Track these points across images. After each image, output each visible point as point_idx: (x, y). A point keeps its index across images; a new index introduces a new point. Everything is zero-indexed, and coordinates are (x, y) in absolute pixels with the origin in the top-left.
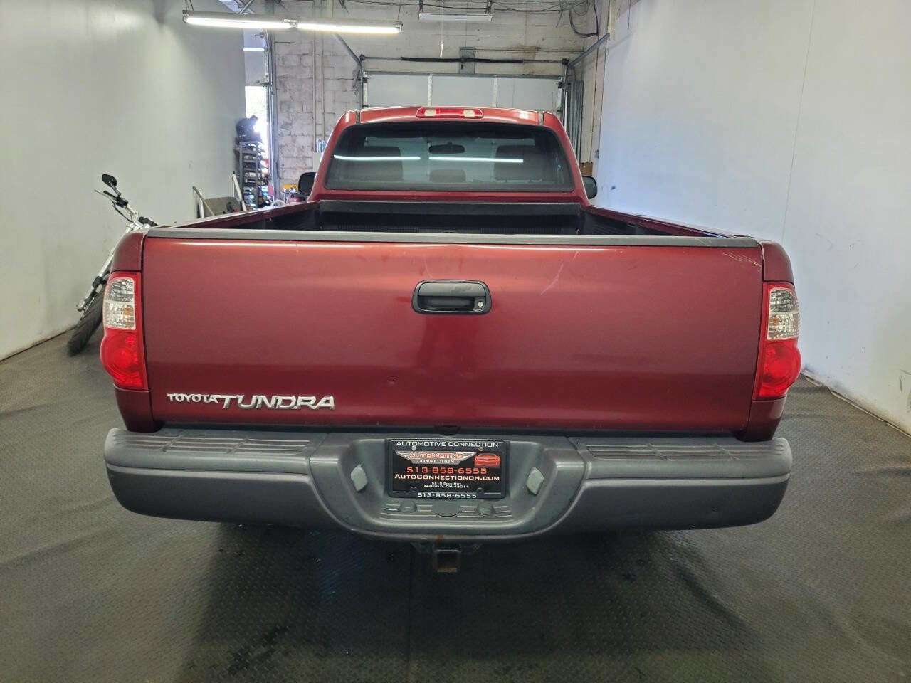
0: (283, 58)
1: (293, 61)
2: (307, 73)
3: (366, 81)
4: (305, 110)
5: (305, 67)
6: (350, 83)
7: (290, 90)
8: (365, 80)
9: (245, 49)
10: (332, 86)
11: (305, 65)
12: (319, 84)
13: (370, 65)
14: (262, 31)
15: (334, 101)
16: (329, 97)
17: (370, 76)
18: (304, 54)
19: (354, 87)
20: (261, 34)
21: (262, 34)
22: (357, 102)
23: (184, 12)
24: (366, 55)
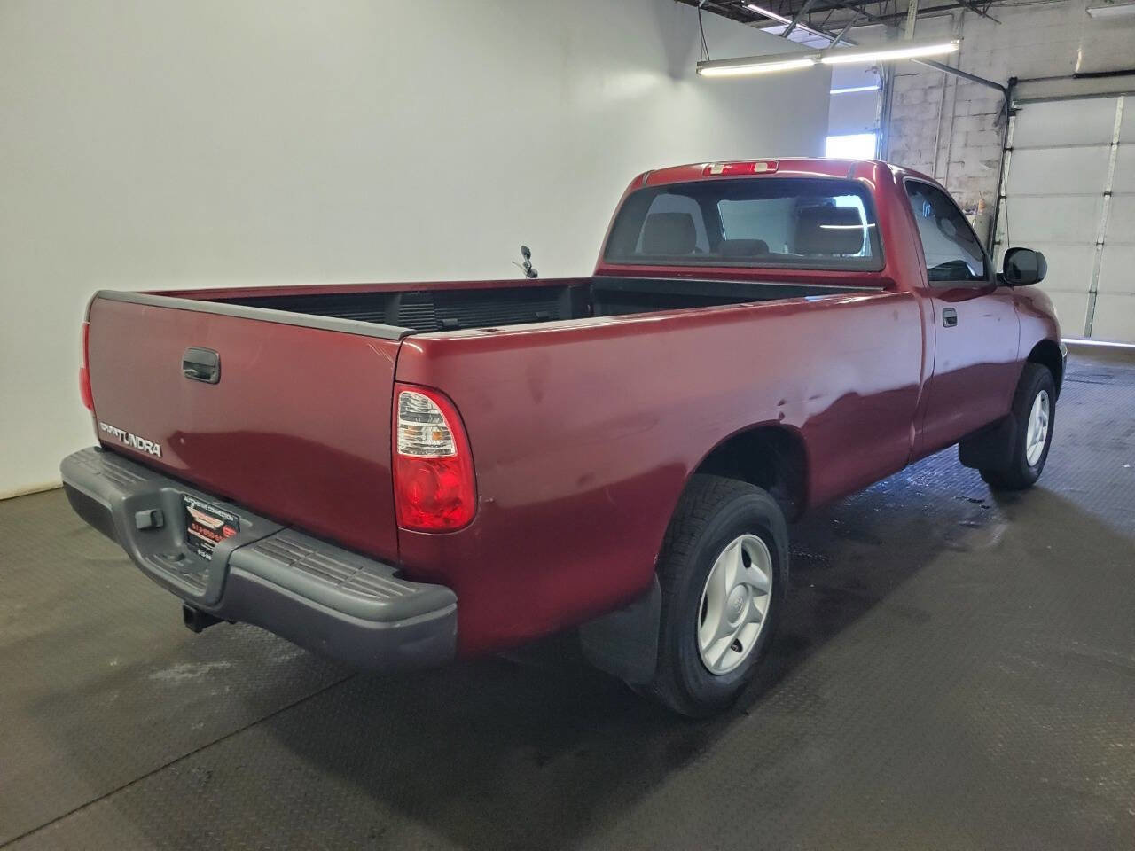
0: (902, 95)
1: (915, 97)
2: (933, 110)
3: (1014, 115)
4: (923, 161)
5: (930, 103)
6: (991, 119)
7: (906, 136)
8: (1013, 113)
9: (832, 92)
10: (965, 125)
11: (930, 101)
12: (948, 124)
13: (1024, 91)
14: (874, 65)
15: (966, 145)
16: (959, 140)
17: (1020, 107)
18: (931, 87)
19: (996, 124)
20: (873, 68)
21: (875, 69)
22: (998, 145)
23: (699, 64)
24: (1019, 78)
